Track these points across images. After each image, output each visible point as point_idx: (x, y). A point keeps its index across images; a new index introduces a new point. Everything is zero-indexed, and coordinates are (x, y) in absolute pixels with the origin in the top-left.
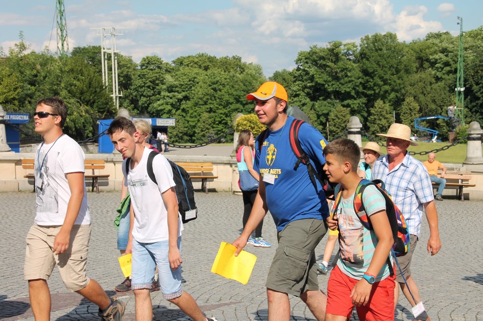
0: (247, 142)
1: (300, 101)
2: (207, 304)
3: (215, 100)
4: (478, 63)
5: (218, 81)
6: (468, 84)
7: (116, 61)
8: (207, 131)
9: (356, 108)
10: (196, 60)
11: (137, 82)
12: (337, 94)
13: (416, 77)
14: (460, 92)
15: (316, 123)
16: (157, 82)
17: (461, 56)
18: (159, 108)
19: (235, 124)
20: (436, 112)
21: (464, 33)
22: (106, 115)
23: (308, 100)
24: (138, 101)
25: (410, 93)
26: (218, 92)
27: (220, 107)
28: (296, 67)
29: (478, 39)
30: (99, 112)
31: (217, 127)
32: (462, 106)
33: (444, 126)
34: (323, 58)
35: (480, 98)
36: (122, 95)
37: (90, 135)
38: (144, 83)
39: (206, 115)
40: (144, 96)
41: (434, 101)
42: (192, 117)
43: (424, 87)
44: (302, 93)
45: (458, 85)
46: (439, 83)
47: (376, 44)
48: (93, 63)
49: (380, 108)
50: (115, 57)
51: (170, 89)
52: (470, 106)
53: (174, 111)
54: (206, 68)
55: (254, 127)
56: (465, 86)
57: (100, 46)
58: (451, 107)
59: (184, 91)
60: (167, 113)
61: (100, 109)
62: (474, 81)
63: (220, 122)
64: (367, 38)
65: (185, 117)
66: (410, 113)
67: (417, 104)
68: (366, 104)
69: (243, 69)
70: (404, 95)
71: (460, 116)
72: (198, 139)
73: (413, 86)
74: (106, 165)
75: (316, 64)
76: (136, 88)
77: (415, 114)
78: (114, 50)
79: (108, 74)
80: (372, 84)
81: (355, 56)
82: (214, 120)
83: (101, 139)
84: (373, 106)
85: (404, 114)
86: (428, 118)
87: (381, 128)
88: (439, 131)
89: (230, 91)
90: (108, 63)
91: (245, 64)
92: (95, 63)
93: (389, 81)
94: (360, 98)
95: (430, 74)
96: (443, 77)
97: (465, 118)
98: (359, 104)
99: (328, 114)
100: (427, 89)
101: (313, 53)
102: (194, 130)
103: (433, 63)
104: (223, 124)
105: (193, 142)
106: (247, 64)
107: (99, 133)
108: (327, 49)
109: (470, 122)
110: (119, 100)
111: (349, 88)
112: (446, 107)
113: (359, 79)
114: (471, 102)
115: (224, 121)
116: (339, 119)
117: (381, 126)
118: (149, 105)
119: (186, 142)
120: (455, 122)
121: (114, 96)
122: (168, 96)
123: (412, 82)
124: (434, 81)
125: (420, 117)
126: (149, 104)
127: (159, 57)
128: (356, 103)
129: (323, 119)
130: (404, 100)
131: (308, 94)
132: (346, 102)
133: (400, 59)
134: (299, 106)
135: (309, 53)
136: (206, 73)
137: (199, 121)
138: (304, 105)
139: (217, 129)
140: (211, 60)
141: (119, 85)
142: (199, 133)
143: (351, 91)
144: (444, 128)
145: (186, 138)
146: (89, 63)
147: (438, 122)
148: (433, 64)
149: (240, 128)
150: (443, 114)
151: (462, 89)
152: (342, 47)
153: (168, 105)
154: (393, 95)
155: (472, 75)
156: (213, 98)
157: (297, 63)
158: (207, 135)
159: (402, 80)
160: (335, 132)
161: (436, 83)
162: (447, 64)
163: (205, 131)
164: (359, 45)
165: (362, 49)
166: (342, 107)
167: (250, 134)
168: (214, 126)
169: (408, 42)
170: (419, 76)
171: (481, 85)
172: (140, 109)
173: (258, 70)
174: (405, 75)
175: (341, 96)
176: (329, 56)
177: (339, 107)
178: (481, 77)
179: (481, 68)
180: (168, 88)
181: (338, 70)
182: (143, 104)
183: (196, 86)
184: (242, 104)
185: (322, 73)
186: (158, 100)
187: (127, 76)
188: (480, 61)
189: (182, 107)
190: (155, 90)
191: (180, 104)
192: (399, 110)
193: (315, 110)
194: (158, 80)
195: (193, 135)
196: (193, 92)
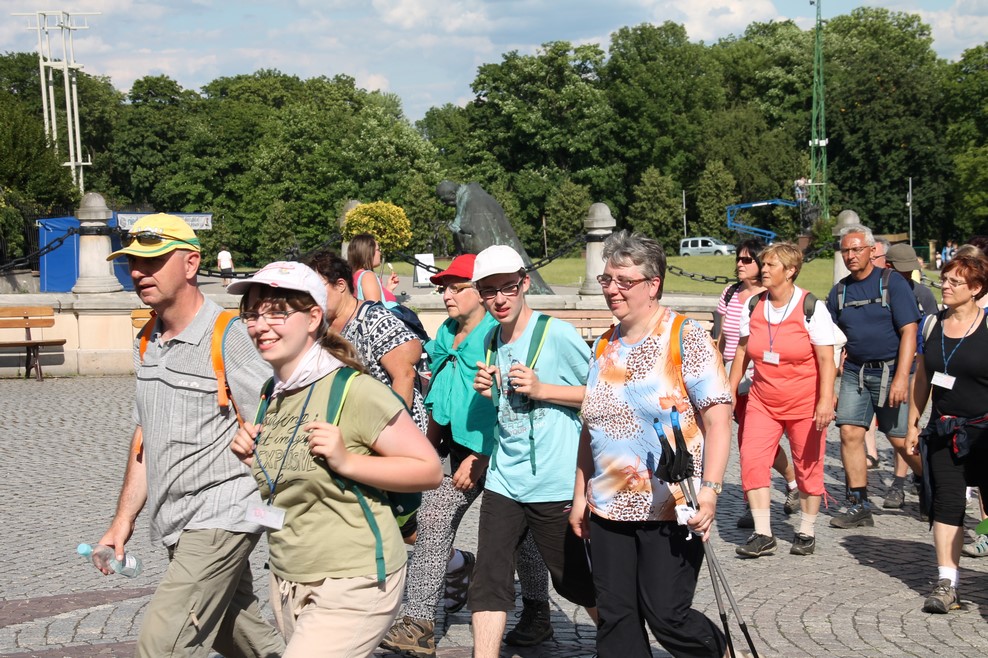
1: (484, 172)
3: (300, 171)
4: (852, 86)
5: (301, 133)
6: (834, 132)
7: (74, 87)
8: (283, 239)
9: (603, 185)
10: (255, 86)
11: (122, 137)
12: (562, 156)
13: (729, 116)
14: (818, 149)
15: (519, 219)
16: (170, 134)
17: (818, 73)
18: (177, 191)
19: (344, 222)
20: (771, 192)
21: (824, 24)
22: (55, 208)
23: (499, 170)
24: (128, 175)
25: (716, 153)
26: (306, 154)
27: (309, 188)
28: (473, 98)
29: (851, 37)
30: (39, 200)
31: (305, 232)
32: (824, 179)
33: (788, 221)
34: (531, 78)
35: (858, 160)
36: (90, 163)
37: (19, 252)
38: (142, 136)
39: (280, 205)
40: (143, 166)
41: (765, 169)
42: (251, 211)
43: (746, 139)
44: (487, 155)
45: (814, 134)
46: (775, 131)
47: (643, 48)
48: (23, 91)
49: (653, 185)
50: (70, 78)
51: (199, 150)
52: (838, 178)
53: (209, 197)
54: (278, 103)
55: (385, 230)
56: (828, 135)
57: (36, 55)
58: (801, 182)
59: (231, 152)
60: (195, 202)
61: (40, 193)
62: (847, 124)
63: (312, 221)
64: (624, 33)
65: (233, 210)
66: (718, 196)
67: (731, 176)
68: (626, 178)
69: (359, 103)
70: (702, 157)
71: (820, 198)
72: (263, 258)
73: (722, 137)
74: (57, 317)
75: (517, 92)
76: (123, 147)
77: (727, 196)
78: (68, 63)
79: (58, 115)
80: (635, 133)
81: (599, 74)
82: (299, 214)
83: (45, 260)
84: (638, 182)
85: (705, 196)
86: (754, 205)
87: (656, 229)
88: (776, 232)
89: (331, 151)
90: (55, 91)
91: (363, 93)
92: (26, 91)
93: (672, 128)
94: (612, 163)
95: (756, 111)
96: (784, 116)
97: (831, 203)
98: (610, 177)
99: (543, 199)
100: (751, 144)
101: (511, 62)
102: (254, 237)
103: (761, 87)
104: (319, 223)
105: (253, 263)
106: (368, 92)
107: (41, 247)
108: (541, 57)
109: (839, 212)
110: (84, 176)
111: (585, 141)
112: (789, 182)
113: (607, 121)
114: (842, 169)
115: (320, 218)
116: (567, 210)
117: (656, 223)
118: (152, 186)
120: (810, 212)
121: (72, 164)
122: (196, 165)
123: (720, 128)
124: (766, 126)
125: (737, 203)
126: (155, 182)
127: (172, 79)
128: (601, 174)
129: (533, 211)
130: (703, 167)
131: (500, 158)
132: (581, 173)
133: (694, 79)
134: (481, 182)
135: (502, 68)
136: (277, 112)
137: (264, 218)
138: (492, 179)
139: (304, 235)
140: (290, 83)
141: (82, 143)
142: (265, 245)
143: (590, 149)
144: (788, 225)
146: (11, 92)
147: (775, 213)
148: (762, 89)
149: (355, 232)
150: (785, 195)
151: (824, 143)
152: (571, 54)
153: (196, 183)
154: (677, 160)
155: (842, 113)
156: (292, 166)
157: (475, 91)
158: (284, 248)
159: (700, 124)
160: (558, 238)
161: (771, 129)
162: (789, 88)
163: (278, 239)
164: (607, 50)
165: (613, 58)
166: (572, 184)
167: (373, 245)
168: (299, 228)
169: (708, 44)
170: (733, 114)
171: (860, 134)
172: (133, 195)
173: (392, 106)
174: (704, 113)
175: (569, 160)
176: (543, 74)
177: (568, 184)
178: (862, 117)
179: (861, 97)
180: (195, 146)
181: (563, 103)
182: (140, 182)
183: (256, 142)
184: (356, 178)
185: (530, 109)
186: (175, 173)
187: (100, 120)
188: (859, 83)
189: (227, 187)
190: (166, 152)
191: (223, 181)
192: (693, 189)
193: (515, 190)
194: (172, 130)
195: (253, 250)
196: (251, 155)
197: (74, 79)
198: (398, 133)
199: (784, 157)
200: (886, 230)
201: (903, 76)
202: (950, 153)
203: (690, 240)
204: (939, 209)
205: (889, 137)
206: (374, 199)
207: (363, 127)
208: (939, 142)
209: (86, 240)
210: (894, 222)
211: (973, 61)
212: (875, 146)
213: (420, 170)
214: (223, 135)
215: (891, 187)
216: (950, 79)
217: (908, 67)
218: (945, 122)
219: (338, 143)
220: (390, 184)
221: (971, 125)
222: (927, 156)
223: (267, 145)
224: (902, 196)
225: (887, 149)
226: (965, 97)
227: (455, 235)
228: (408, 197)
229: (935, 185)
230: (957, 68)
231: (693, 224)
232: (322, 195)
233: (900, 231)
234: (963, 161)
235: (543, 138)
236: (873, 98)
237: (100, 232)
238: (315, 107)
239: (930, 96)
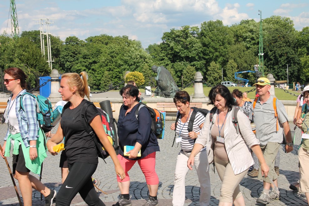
1: (165, 63)
2: (109, 190)
3: (113, 63)
4: (271, 38)
5: (113, 52)
6: (265, 51)
7: (50, 40)
8: (108, 82)
9: (199, 67)
10: (100, 39)
11: (63, 54)
12: (187, 58)
13: (234, 47)
14: (261, 56)
15: (175, 76)
16: (76, 53)
17: (261, 35)
18: (78, 69)
19: (125, 78)
20: (247, 68)
21: (262, 20)
22: (44, 74)
23: (169, 62)
24: (64, 64)
25: (232, 57)
26: (115, 58)
27: (115, 68)
28: (162, 42)
29: (270, 24)
30: (40, 72)
31: (114, 80)
32: (263, 65)
33: (252, 77)
34: (178, 36)
35: (272, 59)
36: (54, 61)
37: (34, 86)
38: (68, 53)
39: (107, 73)
40: (68, 62)
41: (246, 62)
42: (99, 74)
43: (240, 53)
44: (166, 58)
45: (260, 52)
46: (249, 51)
47: (210, 27)
48: (35, 41)
49: (213, 66)
51: (84, 57)
52: (267, 64)
53: (87, 70)
54: (107, 44)
55: (137, 80)
56: (264, 52)
57: (39, 31)
58: (256, 66)
59: (93, 58)
61: (40, 70)
62: (269, 49)
63: (116, 77)
64: (205, 23)
65: (94, 74)
66: (232, 69)
67: (236, 64)
68: (205, 64)
69: (130, 43)
70: (228, 58)
71: (261, 70)
72: (102, 87)
73: (233, 53)
75: (175, 40)
76: (63, 56)
77: (235, 70)
78: (48, 33)
79: (45, 48)
80: (208, 52)
81: (198, 35)
82: (112, 76)
83: (41, 89)
84: (209, 66)
85: (228, 70)
86: (242, 72)
87: (214, 79)
88: (249, 80)
89: (121, 57)
90: (44, 41)
91: (130, 41)
92: (36, 41)
93: (219, 50)
94: (202, 60)
95: (243, 45)
96: (251, 46)
97: (265, 72)
98: (201, 64)
99: (182, 71)
100: (242, 54)
101: (172, 32)
102: (100, 82)
103: (244, 38)
104: (118, 78)
105: (99, 89)
106: (132, 40)
107: (40, 85)
108: (181, 30)
109: (267, 74)
110: (52, 65)
111: (194, 54)
112: (253, 66)
113: (200, 48)
114: (268, 62)
115: (118, 76)
116: (189, 74)
117: (214, 77)
118: (71, 67)
119: (95, 90)
120: (259, 74)
121: (49, 61)
122: (83, 61)
123: (233, 50)
125: (238, 72)
126: (72, 66)
127: (77, 37)
128: (198, 64)
129: (179, 74)
130: (228, 61)
131: (169, 58)
132: (192, 63)
133: (225, 36)
134: (164, 66)
135: (170, 33)
136: (106, 46)
137: (102, 76)
138: (167, 65)
139: (114, 81)
140: (110, 38)
141: (52, 55)
142: (103, 84)
143: (195, 56)
144: (252, 78)
145: (95, 87)
146: (32, 41)
147: (249, 74)
148: (245, 39)
149: (128, 80)
150: (251, 69)
151: (263, 54)
152: (190, 29)
153: (83, 66)
154: (220, 59)
155: (268, 46)
156: (111, 62)
157: (162, 40)
158: (108, 85)
159: (227, 49)
160: (186, 82)
161: (247, 50)
162: (253, 39)
163: (106, 82)
164: (200, 28)
165: (202, 31)
166: (190, 66)
168: (112, 79)
169: (229, 26)
170: (236, 46)
171: (273, 52)
172: (66, 70)
173: (139, 45)
174: (228, 46)
175: (190, 59)
176: (182, 35)
177: (189, 66)
178: (273, 47)
179: (273, 41)
180: (83, 56)
181: (188, 43)
182: (68, 66)
183: (100, 55)
184: (128, 65)
185: (178, 45)
186: (77, 64)
187: (57, 49)
188: (273, 37)
189: (92, 68)
190: (75, 58)
191: (91, 66)
192: (225, 68)
193: (174, 68)
194: (77, 51)
195: (99, 85)
196: (99, 59)
197: (50, 37)
198: (140, 52)
199: (251, 58)
200: (281, 79)
201: (285, 35)
202: (299, 57)
203: (224, 82)
204: (296, 73)
205: (282, 52)
206: (133, 71)
207: (130, 50)
208: (296, 54)
209: (53, 83)
210: (283, 77)
211: (305, 31)
212: (277, 55)
213: (147, 62)
214: (91, 53)
215: (282, 67)
216: (299, 36)
217: (287, 33)
218: (297, 48)
219: (123, 55)
220: (137, 67)
221: (305, 49)
222: (292, 58)
223: (104, 56)
224: (285, 69)
225: (281, 56)
226: (303, 41)
227: (157, 81)
228: (143, 70)
229: (295, 66)
230: (301, 33)
231: (225, 78)
232: (118, 70)
233: (285, 80)
234: (303, 60)
235: (182, 53)
236: (277, 41)
237: (57, 80)
238: (117, 45)
239: (293, 41)
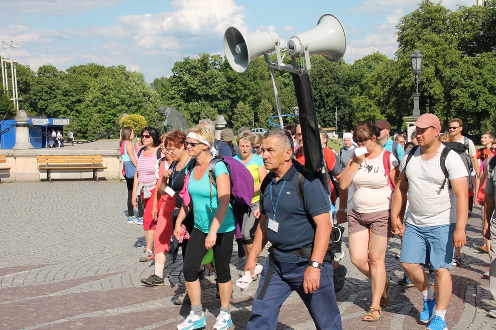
0: (129, 137)
1: (177, 103)
2: (97, 275)
3: (104, 102)
4: (315, 72)
5: (106, 87)
7: (15, 69)
8: (98, 128)
9: (222, 108)
10: (87, 69)
11: (34, 89)
12: (207, 97)
15: (190, 121)
16: (53, 88)
18: (56, 110)
19: (121, 122)
20: (286, 111)
22: (7, 116)
23: (182, 102)
24: (37, 103)
25: (265, 96)
26: (107, 95)
27: (108, 109)
28: (172, 74)
30: (1, 113)
31: (106, 126)
34: (195, 67)
35: (317, 100)
36: (21, 99)
38: (42, 88)
39: (96, 115)
40: (42, 100)
42: (85, 117)
44: (177, 96)
46: (287, 88)
49: (241, 108)
50: (13, 66)
51: (65, 94)
53: (69, 112)
54: (96, 76)
55: (137, 125)
59: (77, 95)
60: (63, 114)
62: (313, 86)
63: (109, 121)
65: (78, 117)
66: (266, 113)
67: (271, 105)
68: (230, 105)
69: (128, 76)
70: (260, 98)
72: (90, 136)
73: (267, 90)
74: (7, 159)
75: (189, 72)
76: (35, 93)
77: (269, 113)
78: (13, 60)
79: (8, 80)
80: (235, 89)
81: (220, 66)
82: (104, 120)
83: (3, 137)
84: (236, 107)
85: (261, 113)
89: (117, 95)
90: (7, 71)
91: (129, 72)
93: (248, 87)
94: (226, 100)
95: (280, 81)
96: (290, 83)
98: (225, 105)
99: (199, 113)
101: (187, 61)
102: (86, 128)
105: (86, 138)
106: (131, 72)
108: (198, 59)
110: (19, 104)
111: (215, 91)
112: (292, 107)
113: (224, 84)
115: (112, 121)
117: (242, 123)
118: (46, 108)
119: (80, 139)
121: (14, 99)
122: (63, 100)
123: (267, 87)
124: (283, 86)
125: (273, 115)
126: (47, 106)
127: (54, 66)
128: (222, 104)
129: (196, 117)
130: (260, 102)
131: (182, 97)
132: (214, 103)
133: (256, 68)
134: (175, 107)
135: (183, 63)
136: (95, 80)
137: (90, 120)
138: (180, 106)
140: (100, 68)
141: (18, 91)
142: (91, 131)
143: (217, 94)
145: (79, 135)
147: (287, 119)
149: (125, 126)
150: (291, 113)
152: (210, 58)
153: (63, 106)
154: (251, 98)
155: (311, 82)
156: (102, 100)
157: (173, 71)
158: (98, 132)
159: (259, 85)
161: (285, 88)
163: (96, 129)
164: (223, 57)
165: (226, 61)
166: (211, 108)
167: (131, 131)
168: (104, 124)
171: (318, 90)
172: (38, 111)
173: (141, 77)
174: (260, 82)
175: (210, 98)
176: (199, 66)
177: (209, 108)
178: (319, 84)
179: (318, 77)
180: (63, 92)
181: (207, 77)
182: (41, 106)
183: (87, 91)
184: (127, 105)
185: (194, 79)
186: (55, 103)
187: (26, 82)
188: (317, 71)
189: (76, 108)
190: (52, 94)
191: (74, 106)
192: (256, 110)
193: (189, 110)
194: (54, 86)
195: (86, 133)
196: (85, 96)
197: (15, 66)
198: (144, 88)
199: (290, 98)
200: (328, 126)
201: (333, 69)
202: (350, 98)
203: (255, 129)
204: (347, 119)
205: (329, 91)
206: (134, 113)
207: (129, 85)
208: (346, 94)
209: (18, 128)
210: (330, 123)
211: (358, 64)
212: (323, 95)
213: (151, 102)
214: (74, 88)
215: (329, 110)
216: (350, 71)
217: (335, 66)
218: (348, 86)
219: (119, 91)
220: (140, 107)
221: (358, 88)
222: (342, 99)
223: (91, 92)
224: (334, 113)
225: (328, 96)
226: (356, 78)
227: (165, 127)
228: (147, 112)
229: (345, 110)
230: (352, 67)
231: (256, 123)
232: (113, 111)
233: (333, 126)
234: (355, 101)
235: (199, 90)
236: (323, 77)
237: (24, 126)
238: (110, 77)
239: (343, 77)
